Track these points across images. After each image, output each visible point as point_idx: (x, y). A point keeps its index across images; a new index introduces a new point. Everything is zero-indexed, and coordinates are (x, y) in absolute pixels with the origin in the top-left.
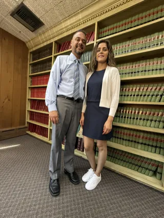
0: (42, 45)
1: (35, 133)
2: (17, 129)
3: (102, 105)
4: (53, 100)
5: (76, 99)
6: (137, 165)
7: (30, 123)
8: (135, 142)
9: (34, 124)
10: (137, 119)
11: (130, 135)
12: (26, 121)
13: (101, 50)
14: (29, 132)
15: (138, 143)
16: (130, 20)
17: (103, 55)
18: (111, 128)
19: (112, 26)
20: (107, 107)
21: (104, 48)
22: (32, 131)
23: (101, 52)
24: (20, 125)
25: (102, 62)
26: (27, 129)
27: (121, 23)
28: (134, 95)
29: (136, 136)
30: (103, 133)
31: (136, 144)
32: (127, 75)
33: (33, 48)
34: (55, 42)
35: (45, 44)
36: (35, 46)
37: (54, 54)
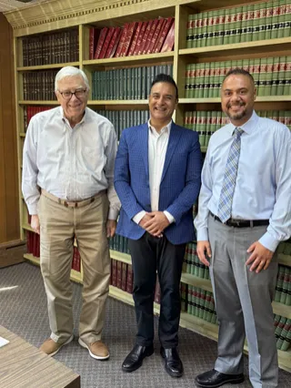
12: (21, 227)
14: (30, 258)
22: (37, 255)
33: (24, 27)
34: (84, 25)
35: (58, 25)
36: (30, 25)
37: (84, 59)
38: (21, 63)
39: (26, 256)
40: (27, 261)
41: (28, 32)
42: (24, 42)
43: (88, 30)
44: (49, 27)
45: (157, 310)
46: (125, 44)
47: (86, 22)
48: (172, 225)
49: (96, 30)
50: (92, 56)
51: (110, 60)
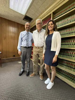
0: (33, 26)
3: (52, 50)
4: (19, 48)
5: (27, 47)
6: (71, 78)
8: (70, 67)
10: (72, 56)
11: (68, 63)
13: (50, 25)
15: (72, 68)
16: (68, 7)
17: (51, 27)
18: (56, 60)
19: (60, 12)
20: (55, 51)
21: (51, 24)
23: (50, 26)
25: (51, 30)
27: (64, 9)
28: (70, 44)
29: (71, 64)
30: (53, 63)
31: (71, 68)
32: (67, 35)
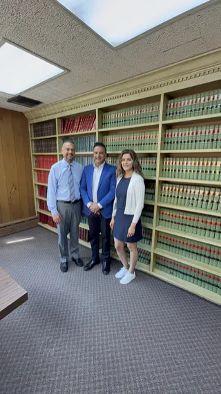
1: (47, 225)
2: (27, 221)
7: (40, 214)
9: (45, 215)
12: (36, 210)
13: (126, 160)
14: (40, 224)
18: (134, 232)
21: (128, 159)
22: (44, 223)
24: (30, 216)
26: (38, 220)
33: (33, 119)
34: (58, 118)
35: (47, 118)
36: (36, 118)
37: (59, 133)
38: (33, 135)
39: (39, 223)
40: (39, 225)
41: (35, 121)
42: (34, 127)
43: (60, 120)
44: (44, 119)
45: (100, 251)
46: (76, 126)
47: (59, 116)
48: (101, 210)
49: (64, 120)
50: (63, 132)
51: (70, 134)
